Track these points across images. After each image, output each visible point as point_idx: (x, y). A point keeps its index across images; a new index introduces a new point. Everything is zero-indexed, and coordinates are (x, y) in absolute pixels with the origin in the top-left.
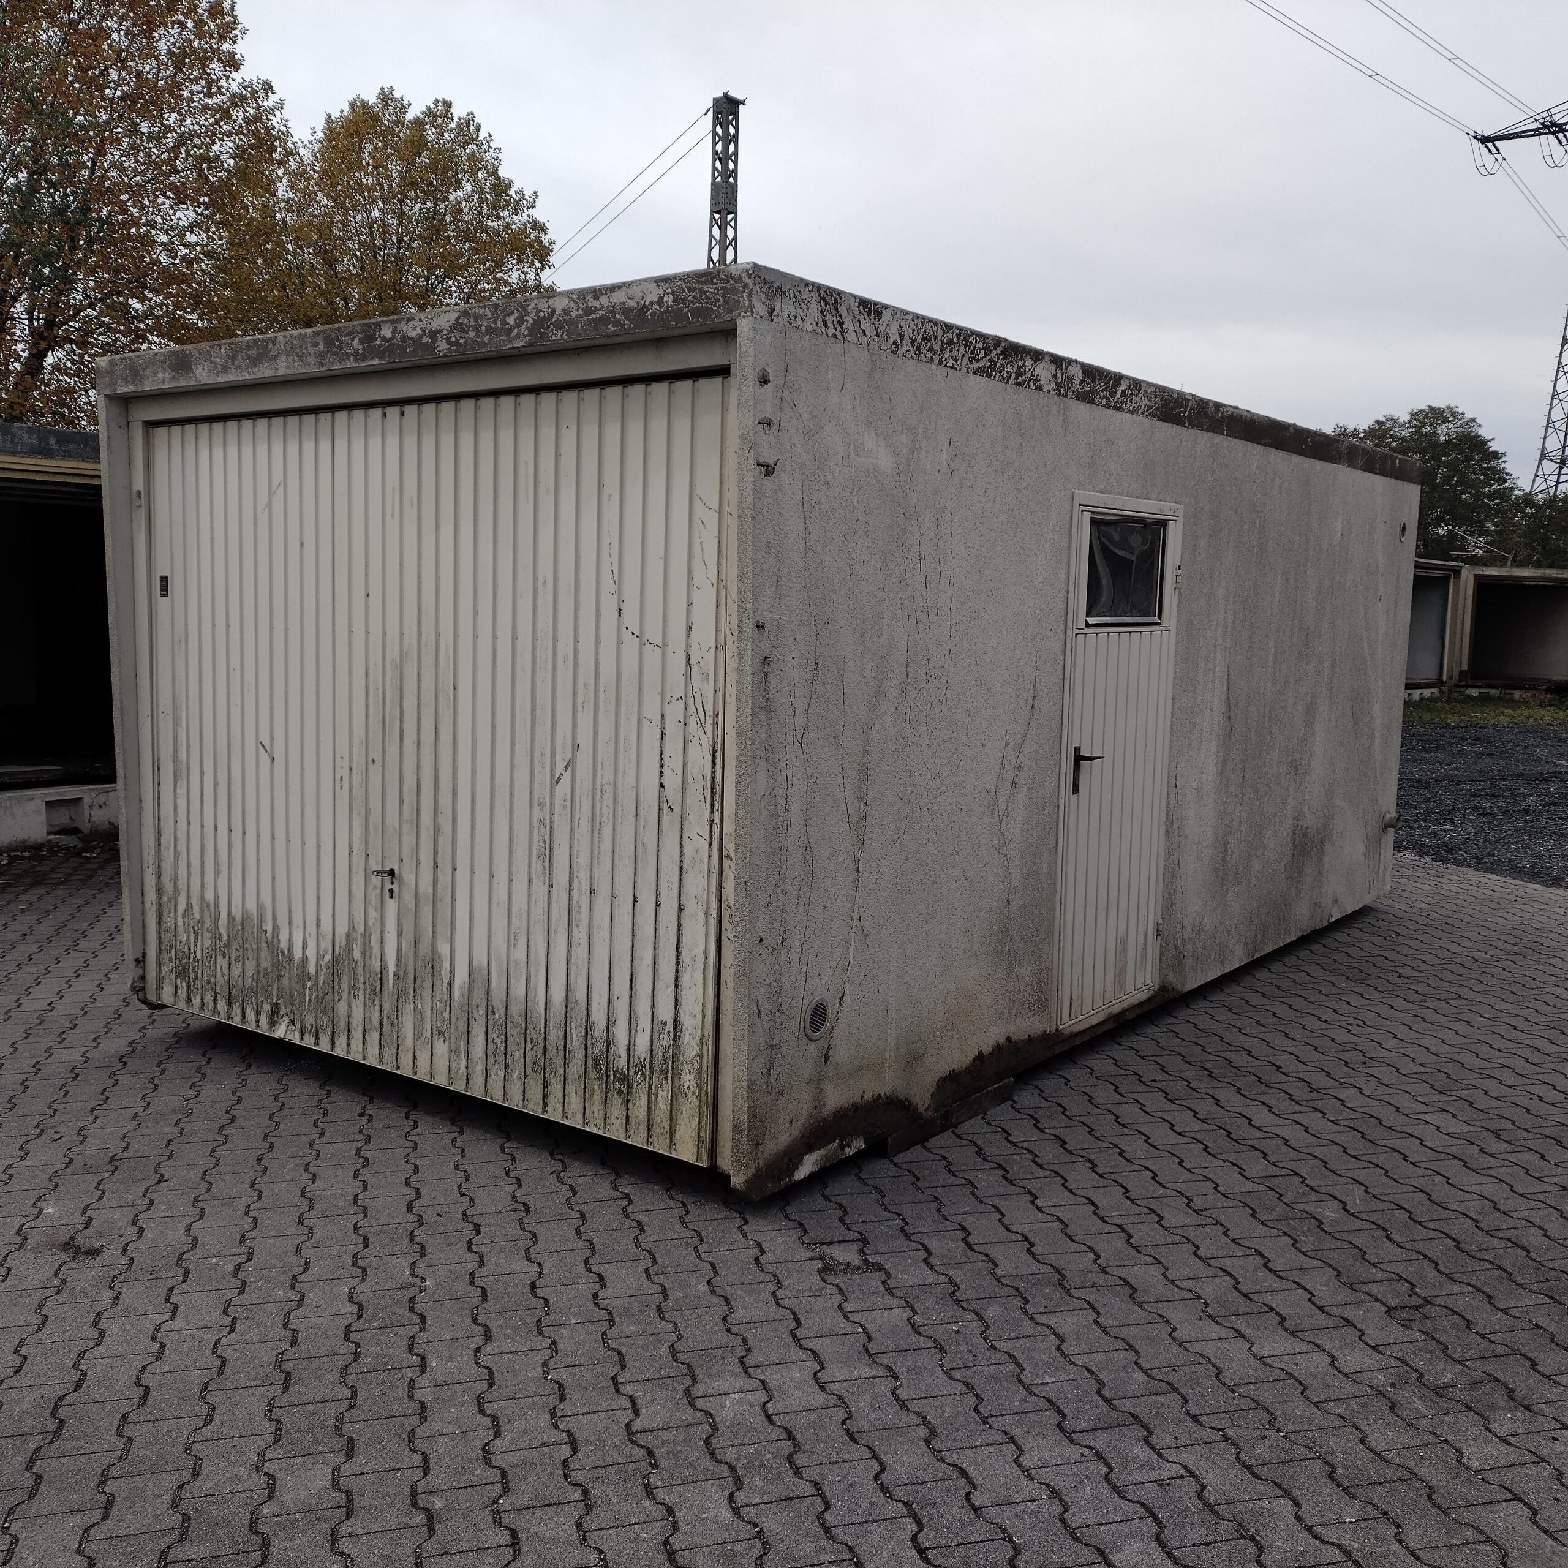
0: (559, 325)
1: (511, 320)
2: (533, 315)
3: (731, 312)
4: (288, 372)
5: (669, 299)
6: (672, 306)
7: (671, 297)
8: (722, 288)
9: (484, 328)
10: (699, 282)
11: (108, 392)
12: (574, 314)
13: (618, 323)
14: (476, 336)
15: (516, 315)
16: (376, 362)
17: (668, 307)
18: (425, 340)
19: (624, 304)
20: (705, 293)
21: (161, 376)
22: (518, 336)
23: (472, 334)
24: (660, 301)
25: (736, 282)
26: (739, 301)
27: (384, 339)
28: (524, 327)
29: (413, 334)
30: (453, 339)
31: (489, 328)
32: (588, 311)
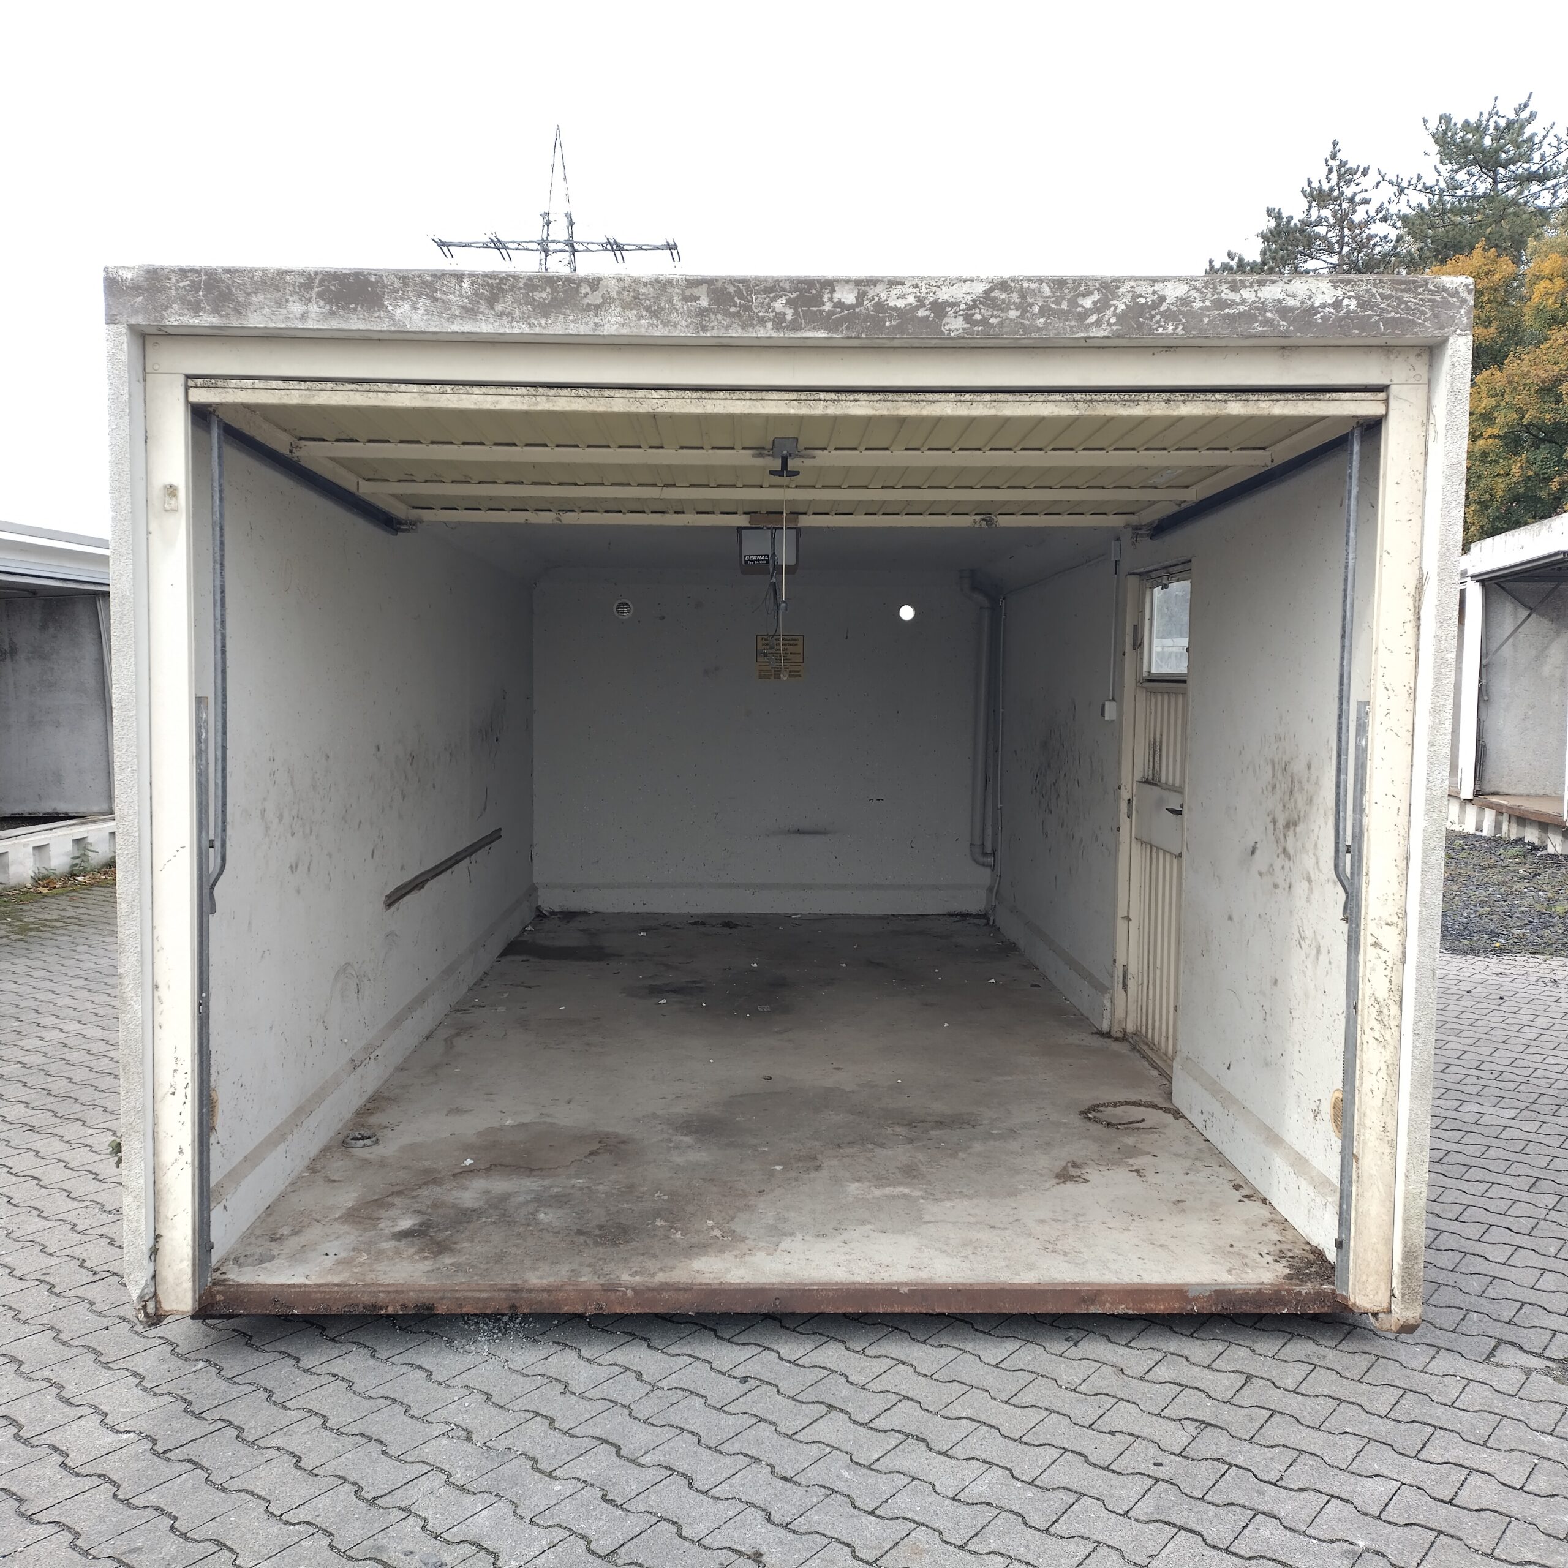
0: (1169, 316)
1: (1088, 303)
2: (1127, 299)
3: (1442, 328)
4: (625, 331)
5: (1353, 304)
6: (1354, 312)
7: (1354, 302)
8: (1430, 300)
9: (1036, 309)
10: (1397, 289)
12: (1197, 305)
13: (1267, 322)
14: (1021, 316)
15: (1096, 296)
16: (821, 334)
17: (1349, 312)
18: (921, 313)
19: (1280, 301)
20: (1406, 303)
21: (296, 308)
22: (1098, 323)
23: (1013, 314)
24: (1337, 304)
25: (1452, 295)
26: (1453, 317)
27: (840, 304)
28: (1109, 312)
29: (901, 303)
30: (978, 317)
31: (1044, 311)
32: (1221, 304)
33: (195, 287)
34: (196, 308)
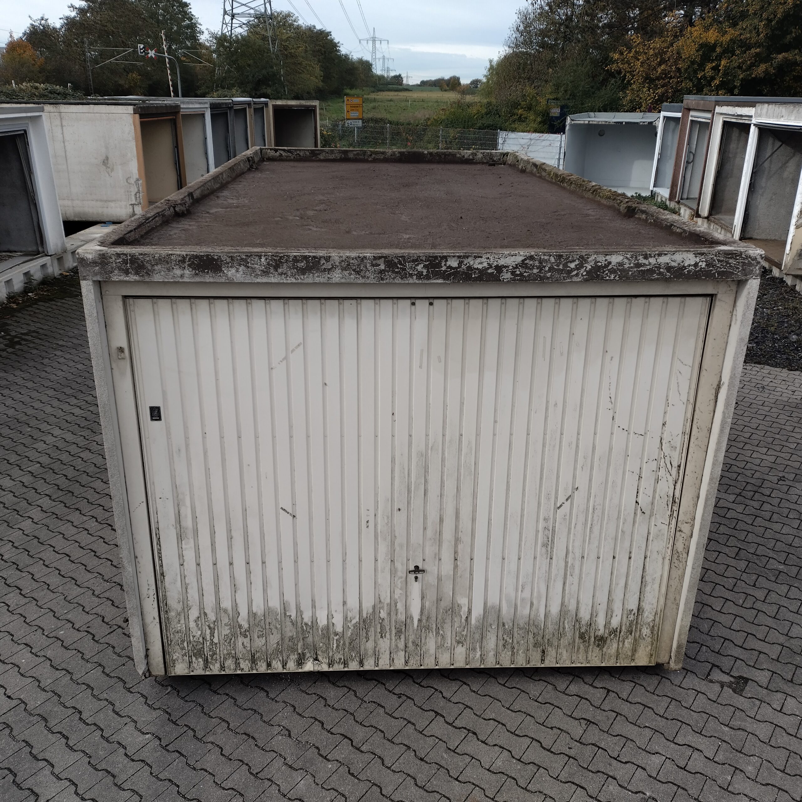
0: (613, 271)
1: (572, 265)
2: (592, 263)
3: (746, 275)
5: (703, 265)
6: (704, 268)
7: (704, 264)
8: (742, 262)
9: (547, 269)
10: (726, 257)
11: (99, 278)
12: (626, 266)
13: (661, 273)
14: (540, 272)
15: (577, 262)
17: (701, 268)
18: (490, 271)
19: (668, 264)
20: (730, 264)
21: (178, 272)
22: (577, 275)
23: (535, 271)
24: (696, 265)
25: (753, 260)
26: (752, 270)
27: (450, 267)
28: (583, 270)
29: (480, 267)
30: (518, 273)
31: (551, 269)
32: (638, 265)
33: (125, 262)
34: (127, 272)
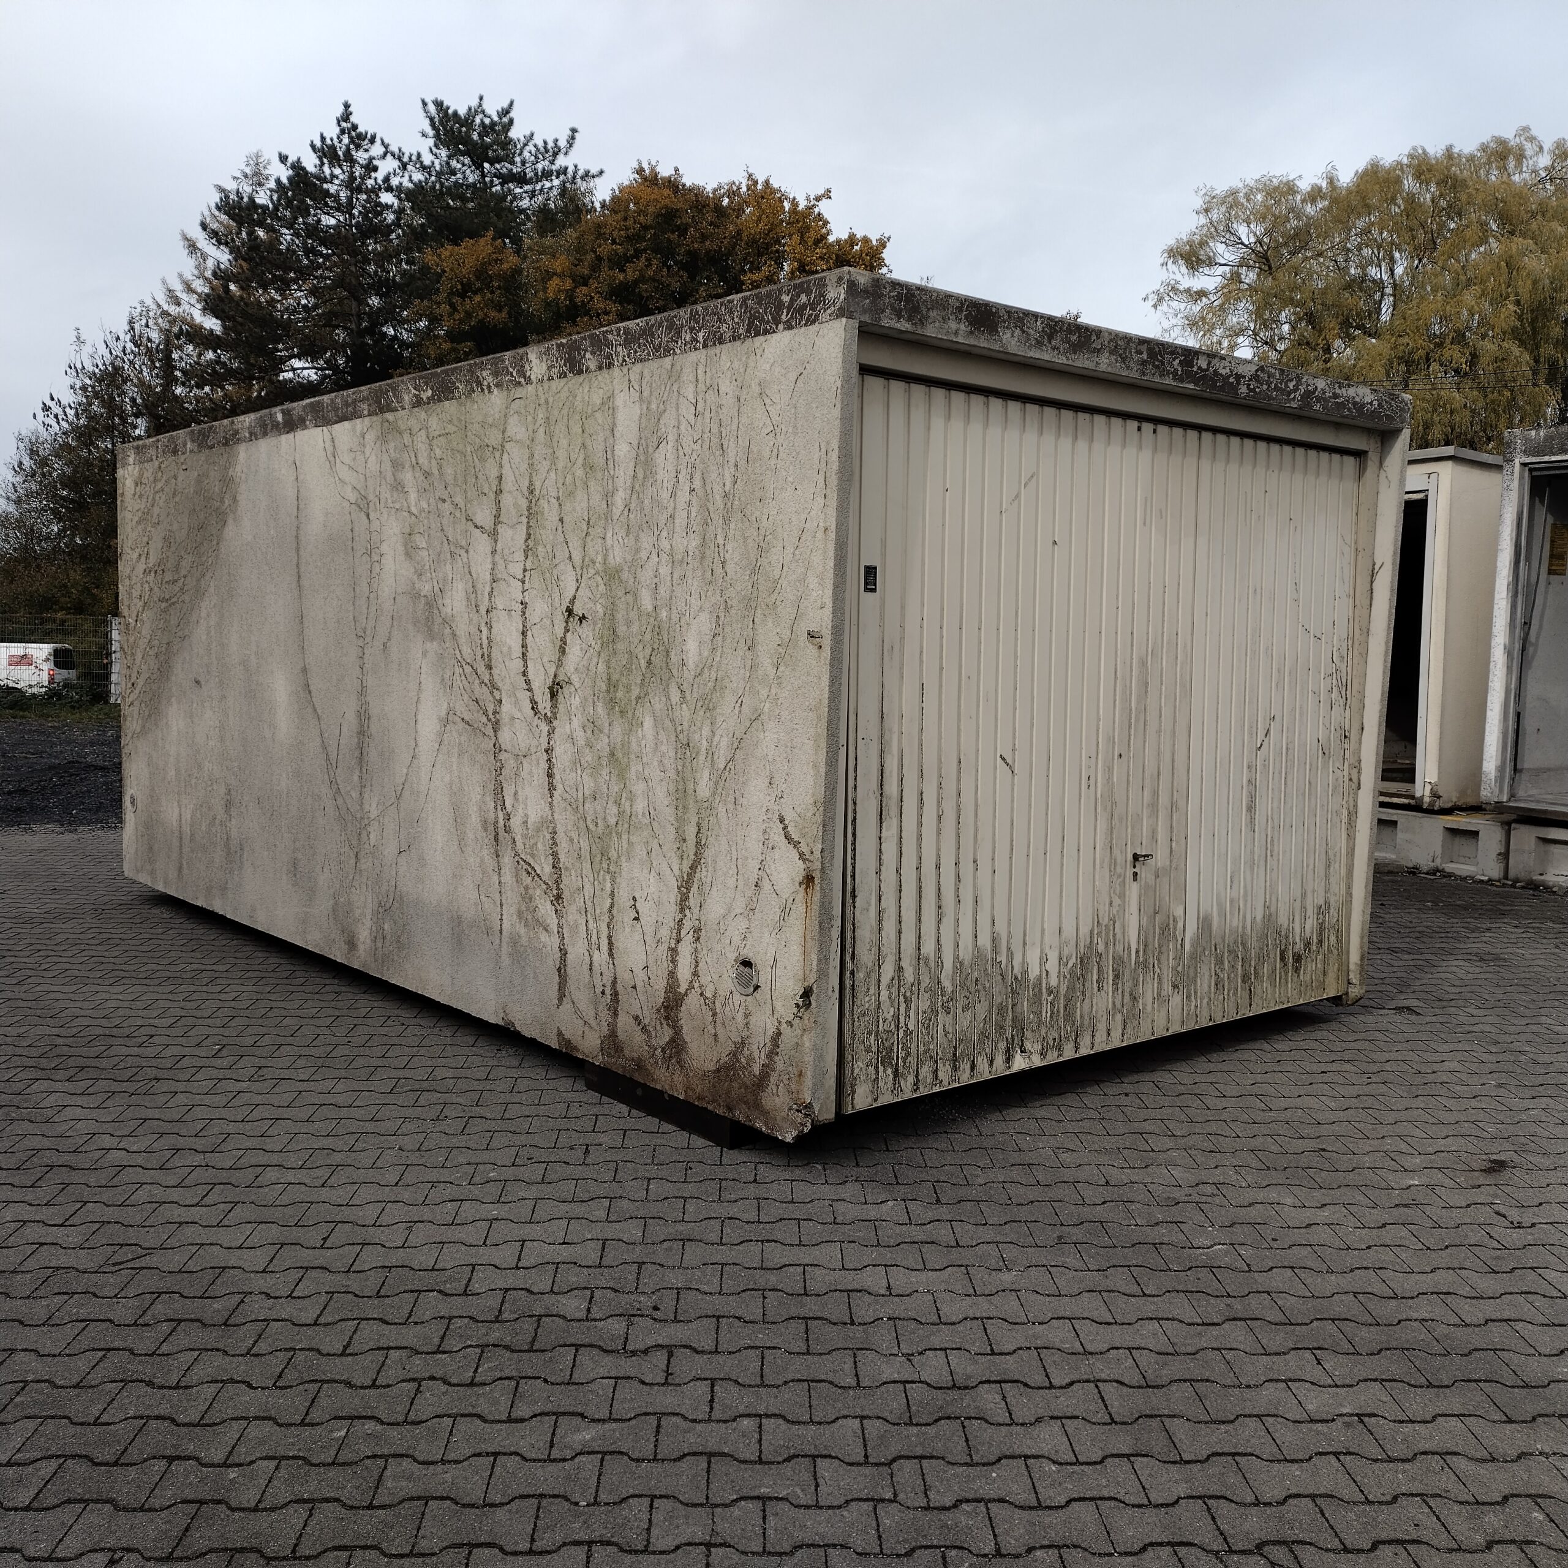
0: (1318, 400)
4: (1109, 370)
8: (1399, 406)
10: (1390, 398)
13: (1349, 410)
16: (1191, 386)
18: (1231, 380)
21: (953, 325)
22: (1293, 399)
24: (1371, 403)
27: (1200, 368)
29: (1223, 372)
32: (1335, 396)
33: (899, 298)
34: (899, 316)
